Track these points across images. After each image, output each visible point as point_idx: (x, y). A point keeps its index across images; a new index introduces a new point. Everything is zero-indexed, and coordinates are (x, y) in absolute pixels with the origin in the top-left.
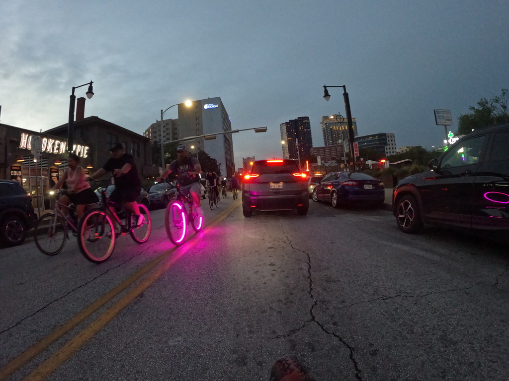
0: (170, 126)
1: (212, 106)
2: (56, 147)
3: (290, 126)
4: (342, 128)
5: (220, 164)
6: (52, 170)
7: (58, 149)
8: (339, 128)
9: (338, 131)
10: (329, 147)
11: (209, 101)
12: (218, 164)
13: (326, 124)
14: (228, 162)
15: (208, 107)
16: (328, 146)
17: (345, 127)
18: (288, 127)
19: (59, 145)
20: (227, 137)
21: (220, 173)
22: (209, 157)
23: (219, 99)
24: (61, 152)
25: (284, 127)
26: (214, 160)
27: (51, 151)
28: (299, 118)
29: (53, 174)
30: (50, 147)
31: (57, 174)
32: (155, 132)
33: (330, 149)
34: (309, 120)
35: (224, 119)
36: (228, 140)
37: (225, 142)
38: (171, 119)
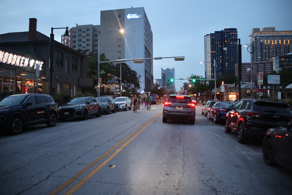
0: (91, 32)
1: (135, 16)
2: (22, 61)
3: (215, 38)
4: (274, 42)
5: (140, 76)
6: (18, 79)
7: (23, 63)
8: (271, 42)
9: (269, 46)
10: (257, 64)
11: (132, 11)
12: (137, 76)
13: (256, 37)
14: (147, 75)
15: (131, 17)
16: (255, 62)
17: (278, 42)
18: (213, 39)
19: (24, 60)
20: (148, 49)
21: (139, 85)
22: (130, 68)
23: (143, 9)
24: (25, 66)
25: (209, 38)
26: (134, 72)
27: (19, 65)
28: (225, 29)
29: (19, 82)
30: (18, 61)
31: (21, 82)
32: (75, 37)
33: (257, 66)
34: (237, 32)
35: (146, 31)
36: (148, 52)
37: (146, 53)
38: (92, 25)
